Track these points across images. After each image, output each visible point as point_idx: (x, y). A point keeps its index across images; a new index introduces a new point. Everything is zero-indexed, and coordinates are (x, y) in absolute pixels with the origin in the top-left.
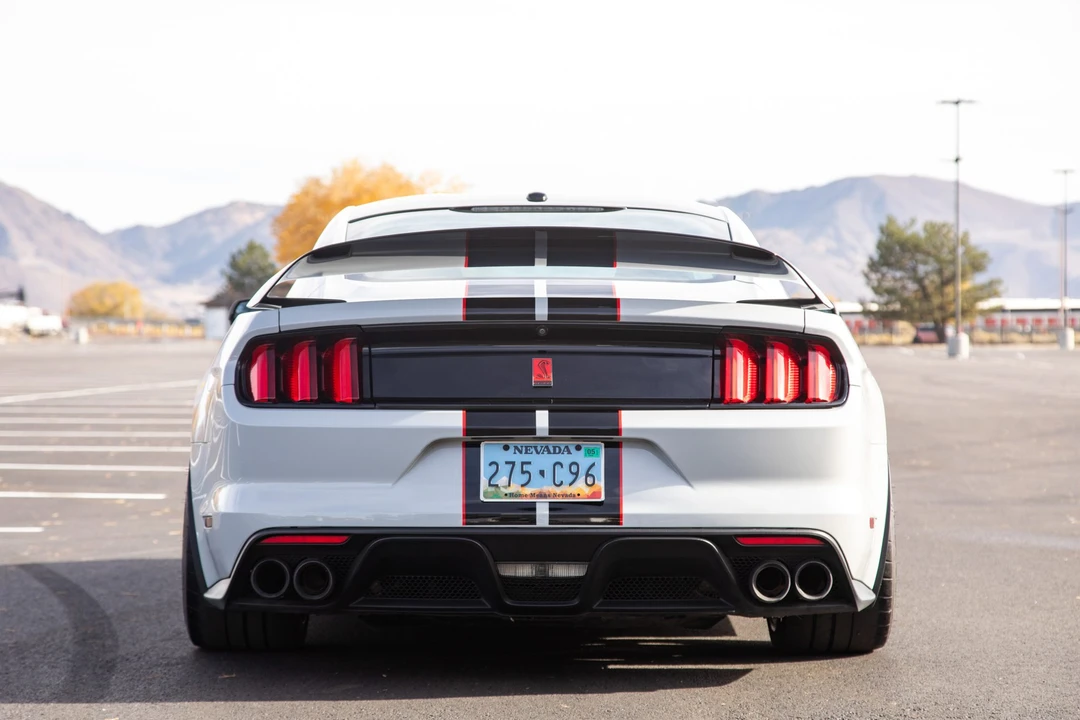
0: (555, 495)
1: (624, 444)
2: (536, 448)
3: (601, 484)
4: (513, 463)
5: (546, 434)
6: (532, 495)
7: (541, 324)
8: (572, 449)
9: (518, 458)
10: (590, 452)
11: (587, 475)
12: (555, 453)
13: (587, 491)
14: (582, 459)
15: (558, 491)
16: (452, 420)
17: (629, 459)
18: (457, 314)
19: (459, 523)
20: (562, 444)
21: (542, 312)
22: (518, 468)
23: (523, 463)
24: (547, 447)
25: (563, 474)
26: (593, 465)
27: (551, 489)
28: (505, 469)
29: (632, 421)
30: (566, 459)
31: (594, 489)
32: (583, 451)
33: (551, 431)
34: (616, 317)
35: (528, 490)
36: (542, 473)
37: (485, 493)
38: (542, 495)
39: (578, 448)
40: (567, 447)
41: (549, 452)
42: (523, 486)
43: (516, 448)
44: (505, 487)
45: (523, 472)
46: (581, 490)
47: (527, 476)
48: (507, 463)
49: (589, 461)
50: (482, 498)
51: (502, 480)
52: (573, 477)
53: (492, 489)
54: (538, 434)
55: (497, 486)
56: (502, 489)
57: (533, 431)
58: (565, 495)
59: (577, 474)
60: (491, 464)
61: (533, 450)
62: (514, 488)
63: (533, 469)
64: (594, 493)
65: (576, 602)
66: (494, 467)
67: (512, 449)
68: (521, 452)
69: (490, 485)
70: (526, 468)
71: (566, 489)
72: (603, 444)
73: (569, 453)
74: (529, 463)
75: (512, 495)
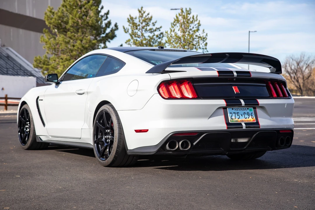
1: (257, 108)
3: (255, 118)
5: (244, 105)
6: (240, 121)
9: (236, 112)
10: (251, 110)
11: (251, 116)
12: (243, 110)
13: (252, 120)
14: (249, 112)
15: (246, 120)
16: (222, 102)
17: (258, 111)
18: (217, 75)
19: (226, 129)
20: (244, 108)
21: (235, 74)
22: (236, 114)
24: (241, 109)
25: (246, 116)
27: (244, 119)
29: (261, 102)
30: (246, 112)
31: (253, 119)
33: (245, 105)
34: (250, 76)
35: (239, 120)
36: (242, 115)
37: (230, 121)
38: (242, 121)
39: (248, 109)
40: (245, 109)
42: (238, 119)
45: (238, 115)
46: (250, 119)
48: (234, 113)
49: (251, 112)
51: (233, 117)
52: (248, 116)
53: (232, 120)
54: (242, 105)
56: (234, 120)
57: (241, 105)
58: (248, 121)
60: (230, 113)
61: (238, 109)
62: (237, 119)
63: (240, 114)
67: (234, 109)
68: (236, 110)
69: (231, 119)
70: (238, 114)
71: (247, 119)
72: (253, 108)
73: (246, 110)
74: (238, 113)
75: (236, 121)
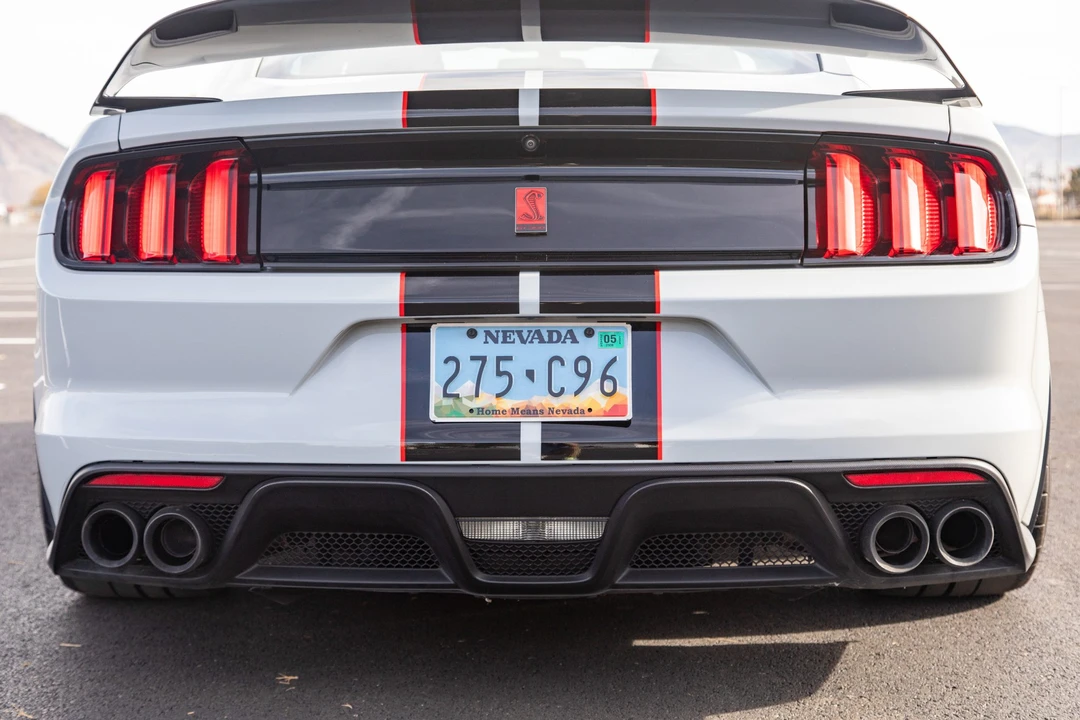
0: (551, 411)
1: (663, 326)
2: (520, 333)
3: (626, 392)
4: (483, 359)
5: (536, 312)
6: (514, 411)
7: (529, 132)
8: (579, 335)
9: (492, 351)
10: (609, 340)
11: (604, 377)
12: (551, 341)
13: (604, 403)
14: (596, 351)
15: (556, 403)
16: (383, 291)
17: (673, 349)
18: (392, 117)
19: (395, 458)
20: (563, 327)
21: (529, 113)
22: (491, 366)
23: (499, 359)
24: (538, 332)
25: (565, 376)
26: (614, 360)
27: (546, 400)
28: (470, 369)
29: (677, 288)
30: (569, 351)
31: (614, 400)
32: (596, 337)
33: (544, 307)
34: (651, 119)
35: (507, 403)
36: (530, 374)
37: (438, 408)
38: (529, 412)
39: (589, 333)
40: (570, 332)
41: (542, 341)
42: (499, 396)
43: (488, 333)
44: (470, 398)
45: (499, 373)
46: (593, 401)
47: (506, 379)
48: (473, 358)
49: (609, 353)
50: (433, 417)
51: (465, 387)
52: (580, 381)
53: (449, 402)
54: (523, 312)
55: (457, 396)
56: (465, 402)
57: (514, 307)
58: (567, 411)
59: (587, 376)
60: (446, 361)
61: (515, 336)
62: (485, 400)
63: (516, 368)
64: (615, 407)
65: (587, 577)
66: (452, 365)
67: (481, 335)
68: (496, 341)
69: (446, 395)
70: (504, 366)
71: (569, 401)
72: (629, 327)
73: (575, 341)
74: (509, 358)
75: (481, 411)
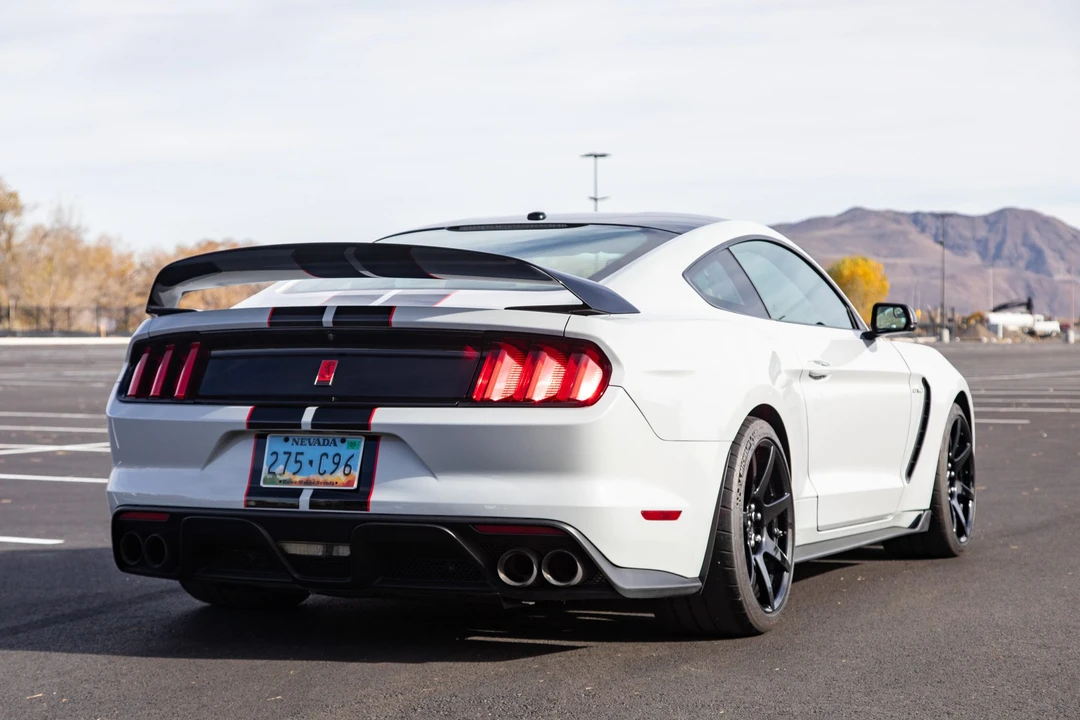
0: (318, 483)
1: (378, 439)
2: (309, 440)
3: (356, 474)
4: (290, 454)
5: (309, 428)
6: (301, 482)
7: (329, 330)
8: (338, 442)
9: (294, 449)
10: (353, 445)
11: (346, 465)
12: (324, 445)
13: (344, 479)
14: (344, 451)
15: (321, 479)
16: (239, 414)
17: (385, 455)
18: (263, 321)
19: (242, 506)
20: (321, 437)
21: (328, 319)
22: (292, 458)
23: (298, 454)
24: (318, 440)
25: (328, 464)
26: (353, 456)
27: (315, 477)
28: (283, 458)
29: (384, 417)
30: (331, 450)
31: (349, 478)
32: (346, 443)
33: (314, 425)
34: (389, 323)
35: (298, 478)
36: (311, 462)
37: (265, 479)
38: (308, 483)
39: (343, 441)
40: (334, 440)
41: (319, 444)
42: (294, 474)
43: (294, 440)
44: (280, 475)
45: (296, 462)
46: (339, 478)
47: (299, 465)
48: (285, 453)
50: (262, 484)
51: (279, 469)
52: (334, 467)
53: (271, 476)
54: (303, 428)
55: (274, 473)
56: (278, 477)
57: (299, 426)
58: (326, 483)
59: (338, 464)
60: (272, 454)
61: (307, 442)
62: (287, 476)
63: (304, 459)
64: (349, 482)
66: (275, 456)
67: (291, 440)
68: (297, 444)
69: (269, 473)
70: (299, 458)
71: (328, 478)
72: (364, 438)
73: (335, 445)
74: (302, 454)
75: (285, 482)
